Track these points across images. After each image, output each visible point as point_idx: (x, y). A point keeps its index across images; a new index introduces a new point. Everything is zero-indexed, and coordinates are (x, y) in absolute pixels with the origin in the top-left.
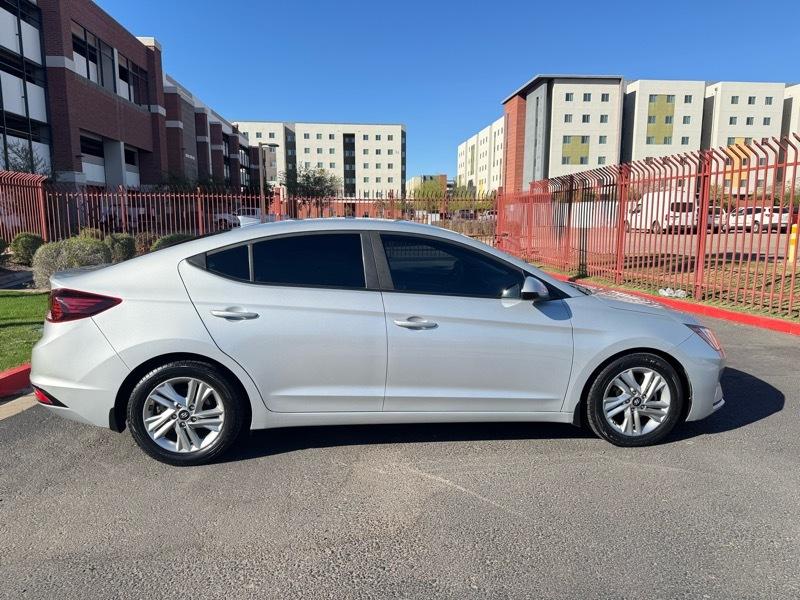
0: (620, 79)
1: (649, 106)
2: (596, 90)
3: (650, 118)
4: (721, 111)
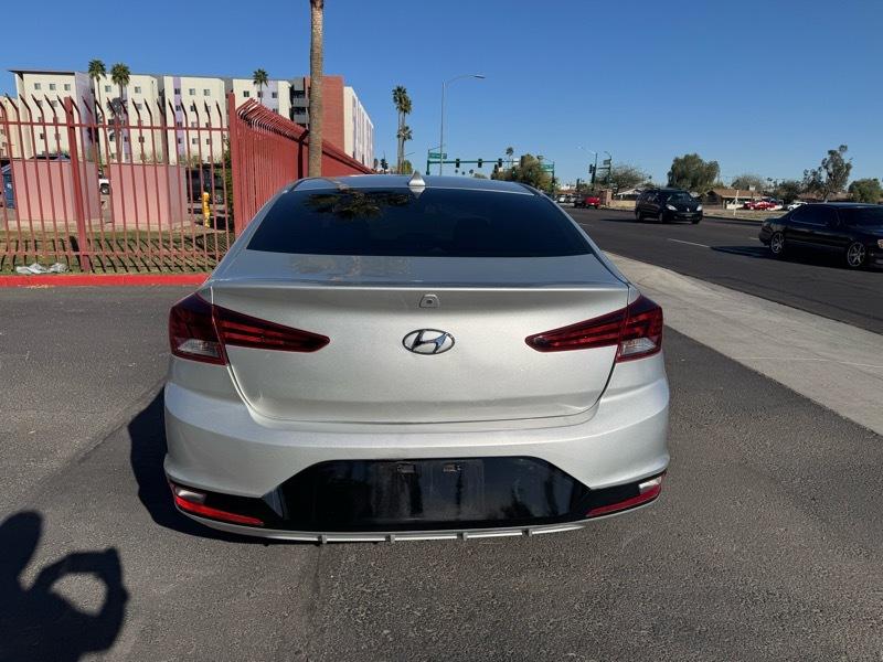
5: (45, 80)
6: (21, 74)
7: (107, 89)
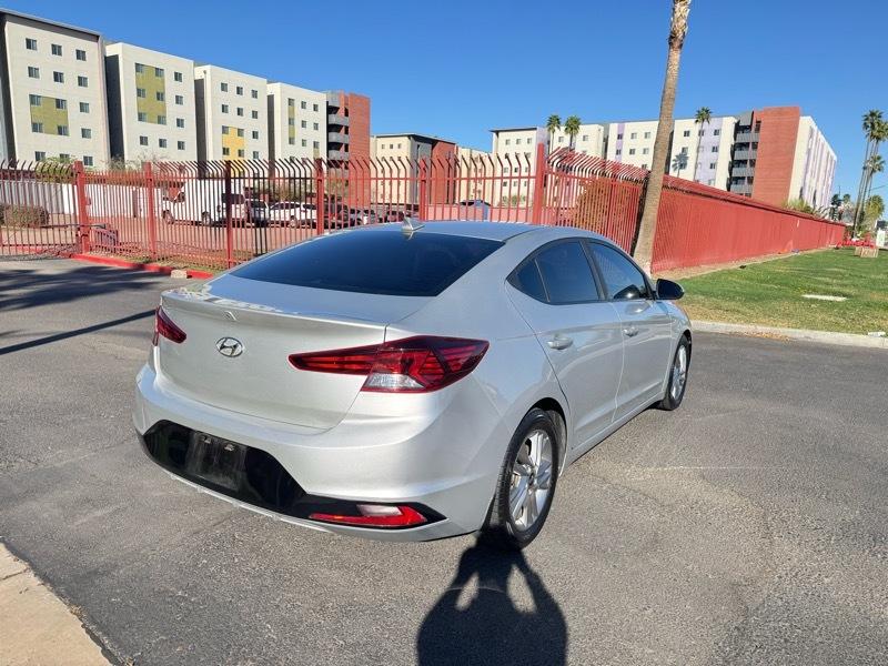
0: (98, 37)
1: (137, 77)
2: (70, 44)
3: (138, 90)
4: (213, 97)
5: (513, 136)
6: (497, 132)
7: (560, 139)
